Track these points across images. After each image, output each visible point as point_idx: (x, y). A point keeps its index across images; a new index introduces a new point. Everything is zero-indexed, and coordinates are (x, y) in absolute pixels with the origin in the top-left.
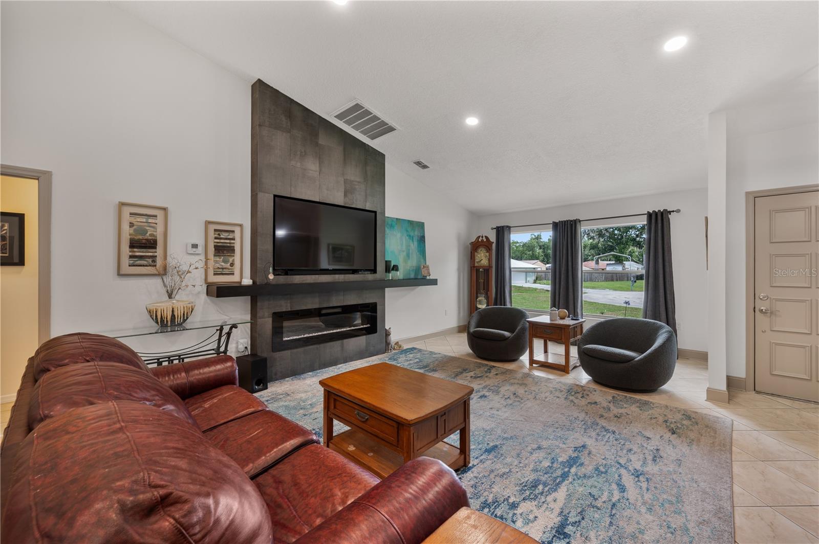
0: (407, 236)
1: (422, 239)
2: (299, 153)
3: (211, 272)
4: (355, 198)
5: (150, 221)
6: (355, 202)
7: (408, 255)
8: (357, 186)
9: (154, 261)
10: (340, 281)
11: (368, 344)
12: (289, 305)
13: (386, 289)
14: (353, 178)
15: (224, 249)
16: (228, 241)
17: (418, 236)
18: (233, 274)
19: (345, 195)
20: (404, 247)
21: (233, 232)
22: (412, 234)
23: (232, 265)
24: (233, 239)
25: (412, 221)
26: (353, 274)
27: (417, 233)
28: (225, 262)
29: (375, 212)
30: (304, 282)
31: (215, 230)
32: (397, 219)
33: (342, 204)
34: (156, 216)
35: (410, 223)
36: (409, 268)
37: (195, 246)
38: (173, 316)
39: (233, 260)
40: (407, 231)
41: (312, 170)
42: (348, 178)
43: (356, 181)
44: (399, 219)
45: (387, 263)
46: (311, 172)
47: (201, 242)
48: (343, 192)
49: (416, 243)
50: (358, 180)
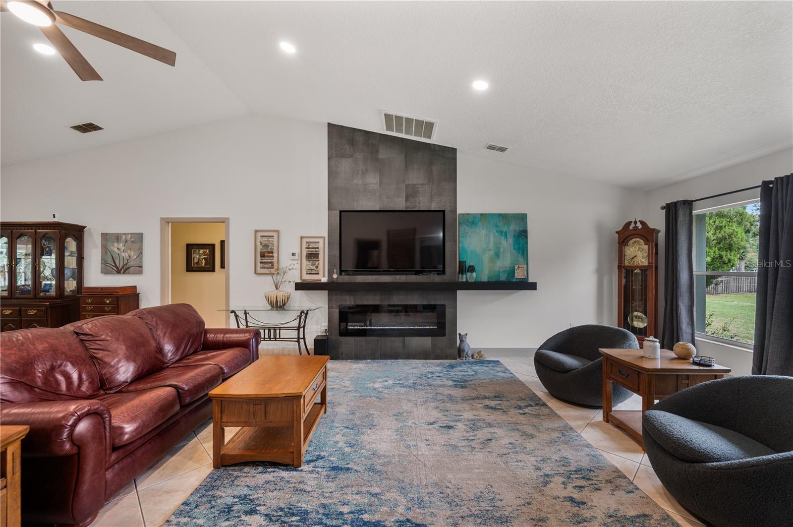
0: (497, 232)
1: (523, 234)
2: (360, 172)
3: (304, 272)
4: (418, 201)
5: (270, 240)
6: (418, 205)
7: (497, 255)
8: (420, 189)
9: (273, 265)
10: (402, 281)
11: (434, 345)
12: (352, 300)
13: (458, 291)
14: (415, 182)
15: (312, 256)
16: (314, 250)
17: (515, 231)
18: (318, 274)
19: (407, 200)
20: (491, 245)
21: (318, 242)
22: (505, 229)
23: (317, 267)
24: (318, 248)
25: (506, 214)
26: (416, 274)
27: (513, 227)
28: (313, 265)
29: (444, 212)
30: (366, 281)
31: (307, 242)
32: (481, 214)
33: (404, 209)
34: (273, 236)
35: (503, 217)
36: (497, 269)
37: (293, 254)
38: (277, 301)
39: (319, 264)
40: (496, 226)
41: (372, 184)
42: (411, 183)
43: (419, 184)
44: (486, 214)
45: (462, 264)
46: (371, 185)
47: (297, 251)
48: (404, 198)
49: (511, 240)
50: (421, 182)
